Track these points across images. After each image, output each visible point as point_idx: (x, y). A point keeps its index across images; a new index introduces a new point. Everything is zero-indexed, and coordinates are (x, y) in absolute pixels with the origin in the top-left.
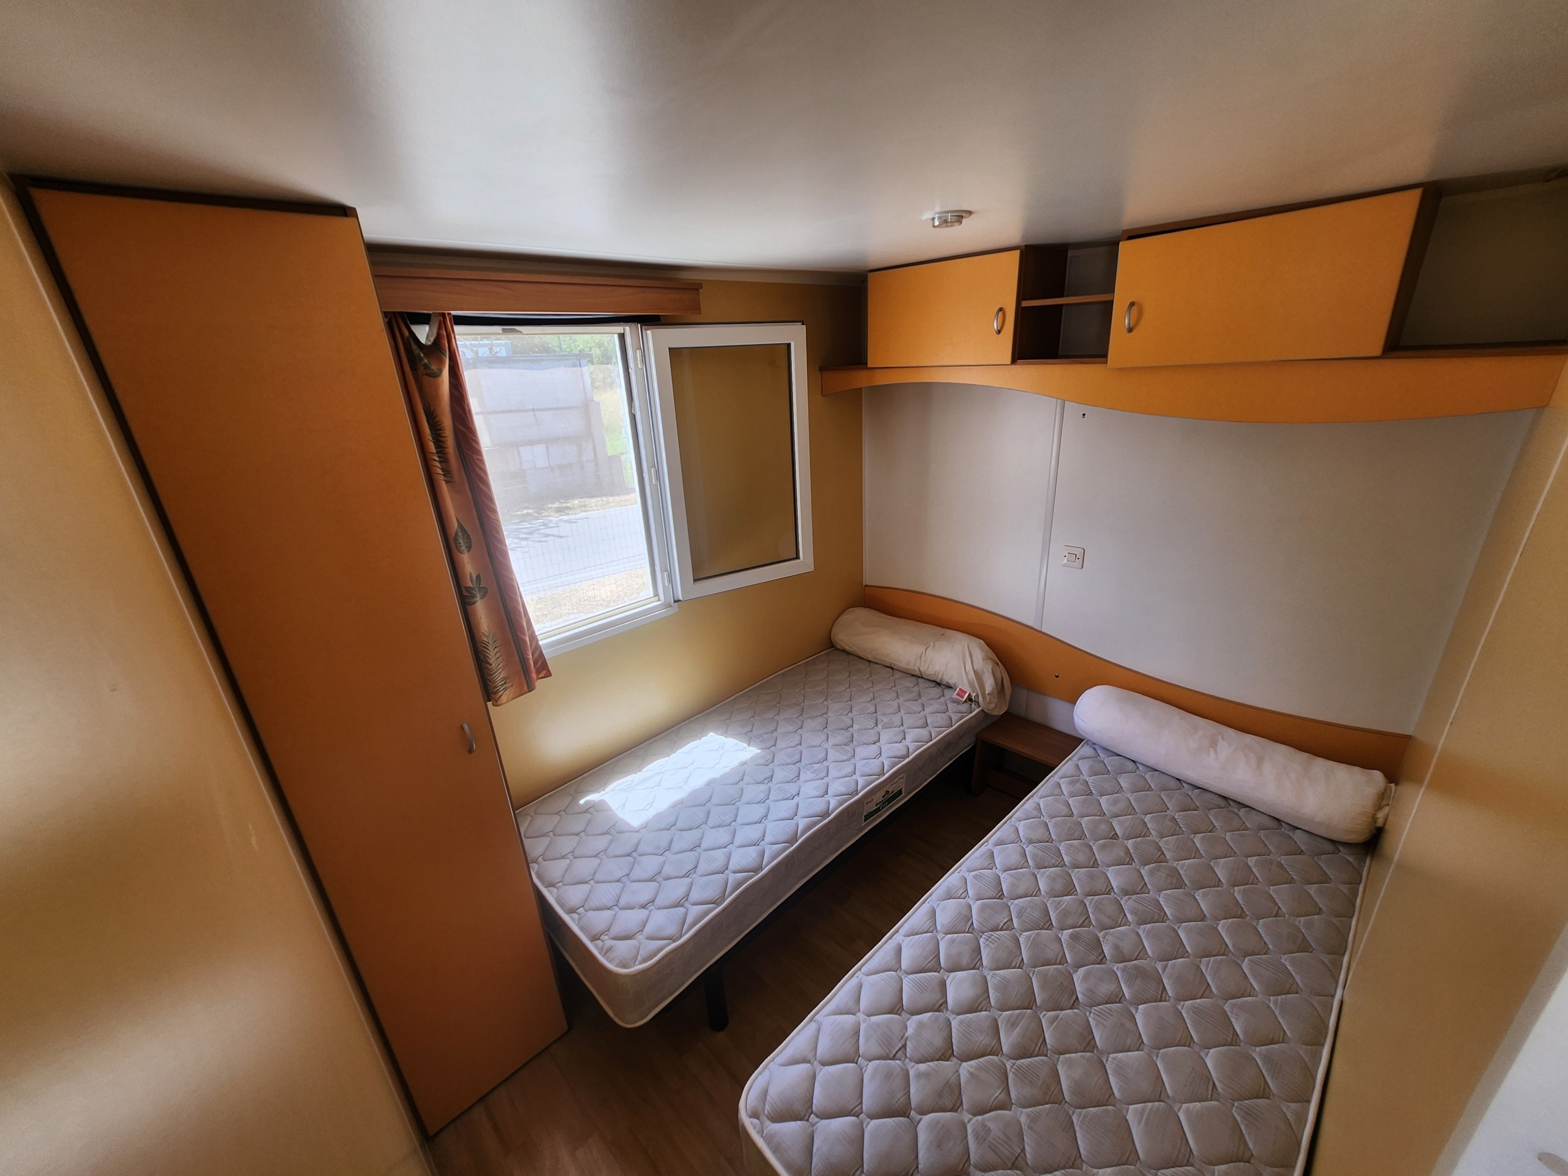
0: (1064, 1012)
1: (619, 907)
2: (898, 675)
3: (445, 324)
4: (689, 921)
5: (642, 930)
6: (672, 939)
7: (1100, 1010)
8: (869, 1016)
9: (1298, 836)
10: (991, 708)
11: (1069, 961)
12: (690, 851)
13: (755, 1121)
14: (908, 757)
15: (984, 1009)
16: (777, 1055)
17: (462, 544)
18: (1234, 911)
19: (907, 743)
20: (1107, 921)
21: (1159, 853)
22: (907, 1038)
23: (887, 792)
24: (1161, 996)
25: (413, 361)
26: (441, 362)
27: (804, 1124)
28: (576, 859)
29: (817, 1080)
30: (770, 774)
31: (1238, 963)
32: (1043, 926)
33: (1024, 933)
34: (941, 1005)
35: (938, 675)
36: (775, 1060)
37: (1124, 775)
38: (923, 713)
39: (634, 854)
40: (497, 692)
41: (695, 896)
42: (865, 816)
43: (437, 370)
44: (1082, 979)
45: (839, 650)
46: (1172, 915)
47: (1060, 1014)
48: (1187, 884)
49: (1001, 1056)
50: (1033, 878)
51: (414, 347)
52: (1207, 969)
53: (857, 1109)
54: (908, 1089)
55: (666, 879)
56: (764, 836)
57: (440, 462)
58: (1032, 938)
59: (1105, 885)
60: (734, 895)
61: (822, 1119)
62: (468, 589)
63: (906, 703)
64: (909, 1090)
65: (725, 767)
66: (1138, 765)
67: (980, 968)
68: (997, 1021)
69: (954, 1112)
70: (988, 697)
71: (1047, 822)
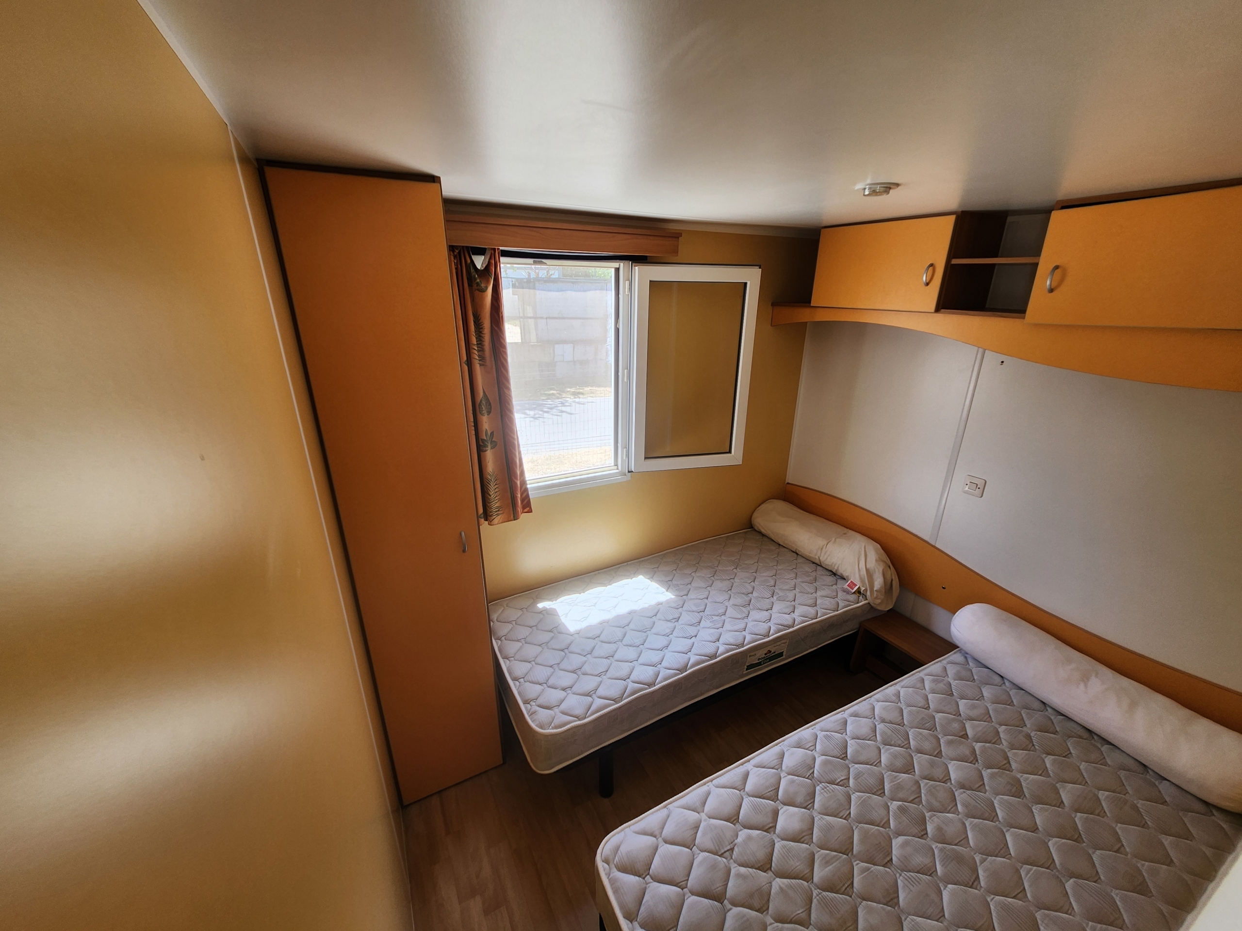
0: (876, 867)
1: (547, 685)
2: (800, 560)
3: (494, 255)
4: (593, 708)
5: (559, 706)
6: (578, 718)
7: (910, 877)
8: (709, 818)
9: (1163, 786)
10: (877, 603)
11: (891, 827)
12: (606, 658)
13: (606, 865)
14: (793, 627)
15: (805, 842)
16: (633, 824)
17: (484, 409)
18: (1069, 833)
19: (794, 616)
20: (936, 804)
21: (1005, 762)
22: (736, 844)
23: (770, 652)
24: (974, 883)
25: (471, 280)
26: (488, 282)
27: (641, 881)
28: (526, 644)
29: (658, 851)
30: (678, 616)
31: (1061, 881)
32: (875, 792)
33: (857, 793)
34: (770, 828)
35: (835, 566)
36: (631, 827)
37: (988, 686)
38: (814, 595)
39: (566, 650)
40: (491, 516)
41: (601, 691)
42: (747, 666)
43: (484, 287)
44: (900, 846)
45: (757, 531)
46: (1003, 818)
47: (872, 867)
48: (1027, 796)
49: (810, 884)
50: (877, 752)
51: (472, 270)
52: (1027, 874)
53: (683, 883)
54: (726, 883)
55: (584, 674)
56: (662, 661)
57: (478, 351)
58: (862, 799)
59: (943, 775)
60: (629, 699)
61: (655, 881)
62: (483, 440)
63: (801, 584)
64: (728, 883)
65: (645, 603)
66: (1006, 681)
67: (811, 810)
68: (814, 855)
69: (759, 913)
70: (875, 593)
71: (903, 708)
